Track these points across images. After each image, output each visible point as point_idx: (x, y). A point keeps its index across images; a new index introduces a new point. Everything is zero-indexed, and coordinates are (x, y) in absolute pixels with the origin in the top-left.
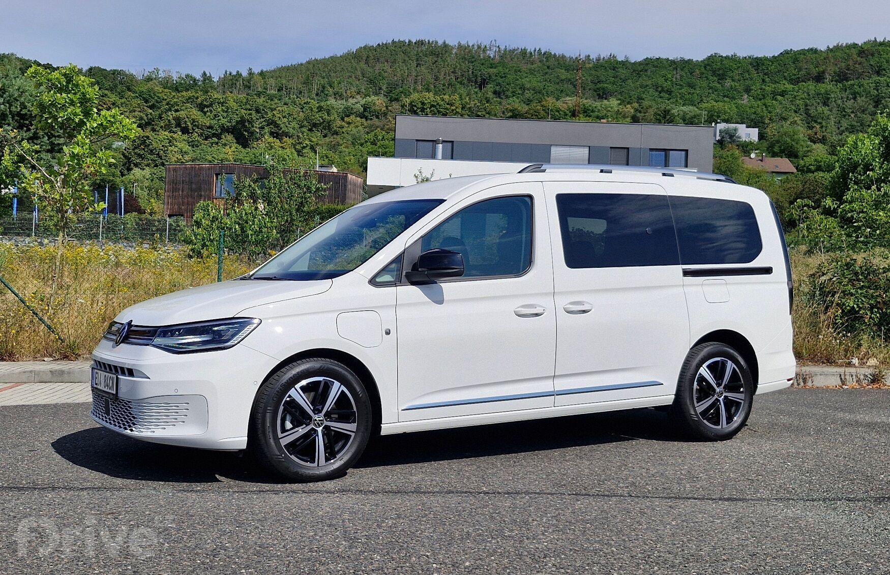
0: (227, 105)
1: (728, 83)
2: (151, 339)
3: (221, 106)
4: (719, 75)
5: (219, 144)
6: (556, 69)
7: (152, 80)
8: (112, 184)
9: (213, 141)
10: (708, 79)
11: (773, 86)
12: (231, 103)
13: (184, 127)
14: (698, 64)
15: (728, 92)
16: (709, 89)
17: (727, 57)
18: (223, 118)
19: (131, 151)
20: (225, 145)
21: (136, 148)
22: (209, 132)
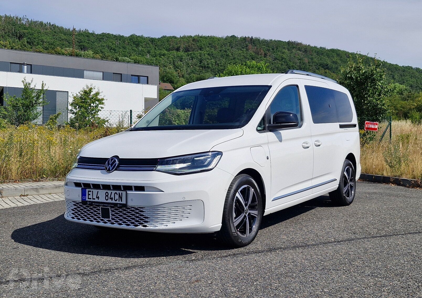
1: (140, 48)
2: (155, 167)
4: (136, 44)
6: (59, 34)
10: (131, 45)
11: (159, 51)
14: (126, 38)
15: (141, 52)
16: (132, 50)
17: (139, 36)
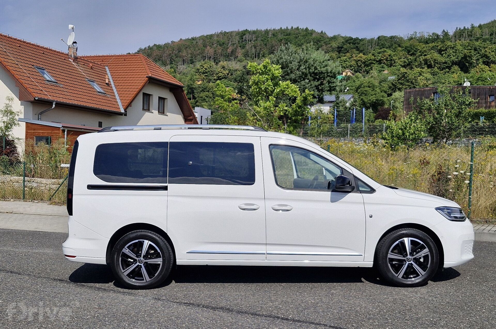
0: (456, 48)
3: (452, 49)
5: (450, 72)
7: (412, 39)
8: (382, 102)
9: (446, 71)
12: (459, 47)
13: (429, 64)
18: (453, 56)
19: (396, 81)
20: (454, 72)
21: (399, 79)
22: (444, 66)
